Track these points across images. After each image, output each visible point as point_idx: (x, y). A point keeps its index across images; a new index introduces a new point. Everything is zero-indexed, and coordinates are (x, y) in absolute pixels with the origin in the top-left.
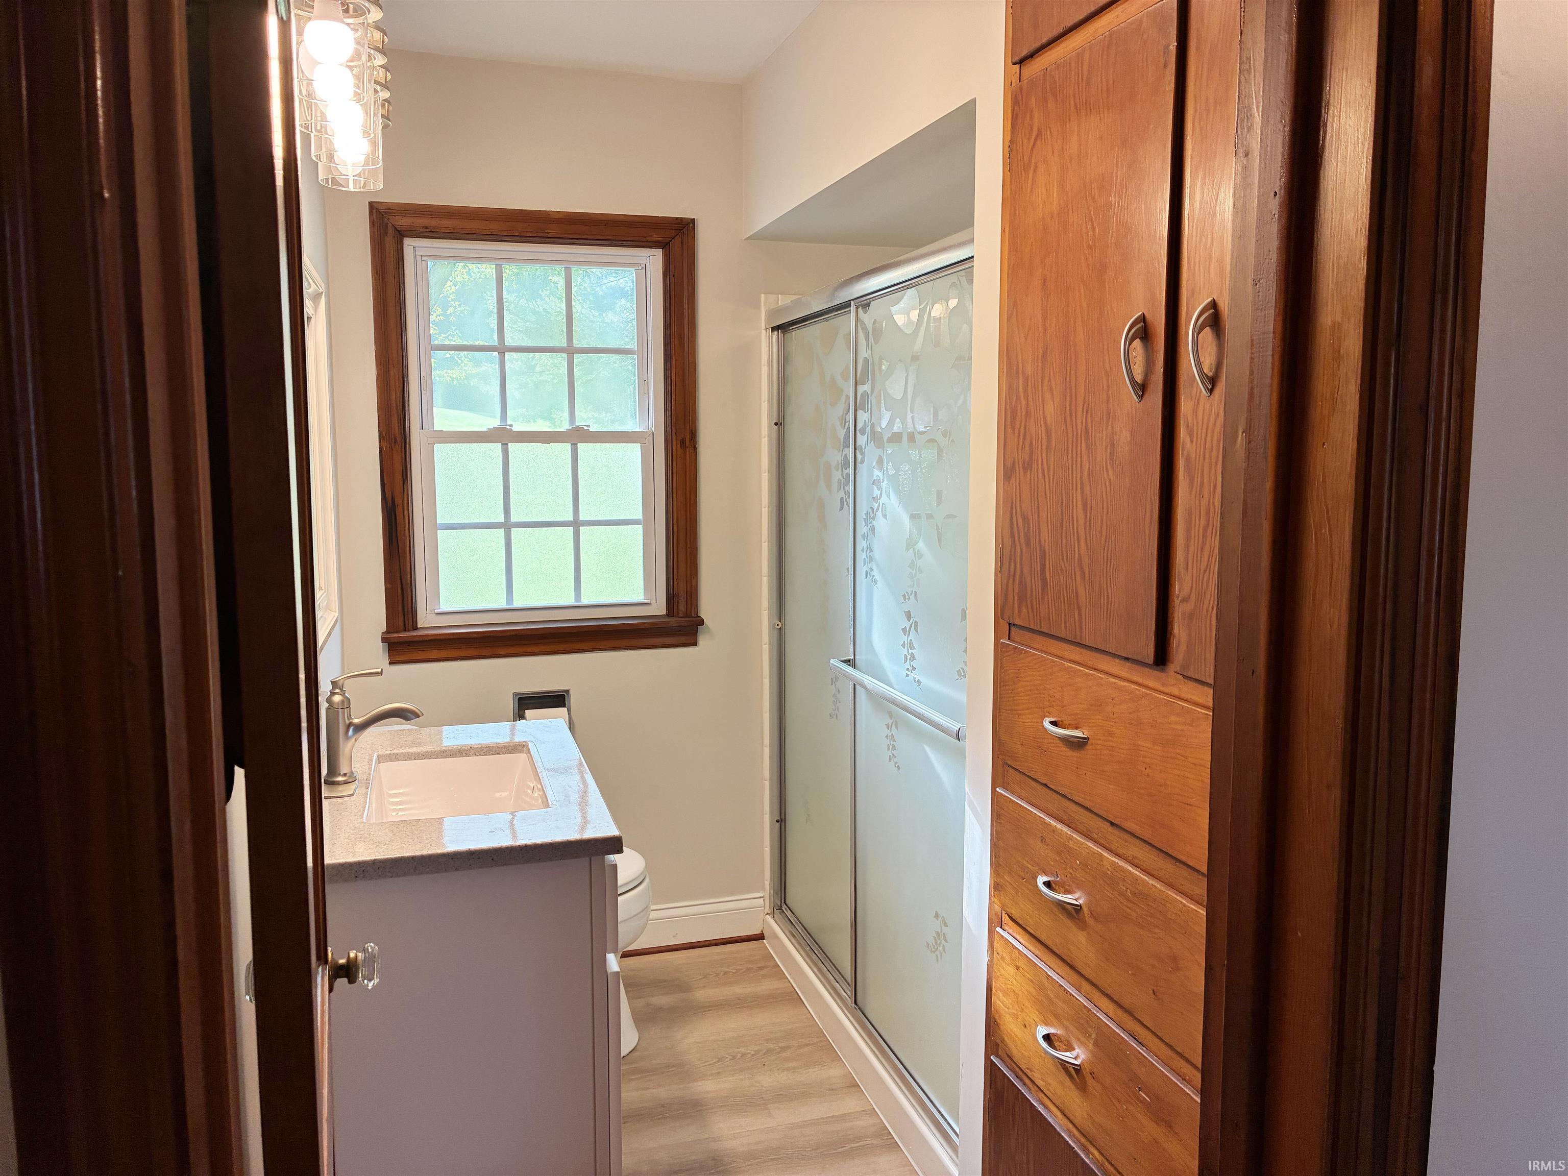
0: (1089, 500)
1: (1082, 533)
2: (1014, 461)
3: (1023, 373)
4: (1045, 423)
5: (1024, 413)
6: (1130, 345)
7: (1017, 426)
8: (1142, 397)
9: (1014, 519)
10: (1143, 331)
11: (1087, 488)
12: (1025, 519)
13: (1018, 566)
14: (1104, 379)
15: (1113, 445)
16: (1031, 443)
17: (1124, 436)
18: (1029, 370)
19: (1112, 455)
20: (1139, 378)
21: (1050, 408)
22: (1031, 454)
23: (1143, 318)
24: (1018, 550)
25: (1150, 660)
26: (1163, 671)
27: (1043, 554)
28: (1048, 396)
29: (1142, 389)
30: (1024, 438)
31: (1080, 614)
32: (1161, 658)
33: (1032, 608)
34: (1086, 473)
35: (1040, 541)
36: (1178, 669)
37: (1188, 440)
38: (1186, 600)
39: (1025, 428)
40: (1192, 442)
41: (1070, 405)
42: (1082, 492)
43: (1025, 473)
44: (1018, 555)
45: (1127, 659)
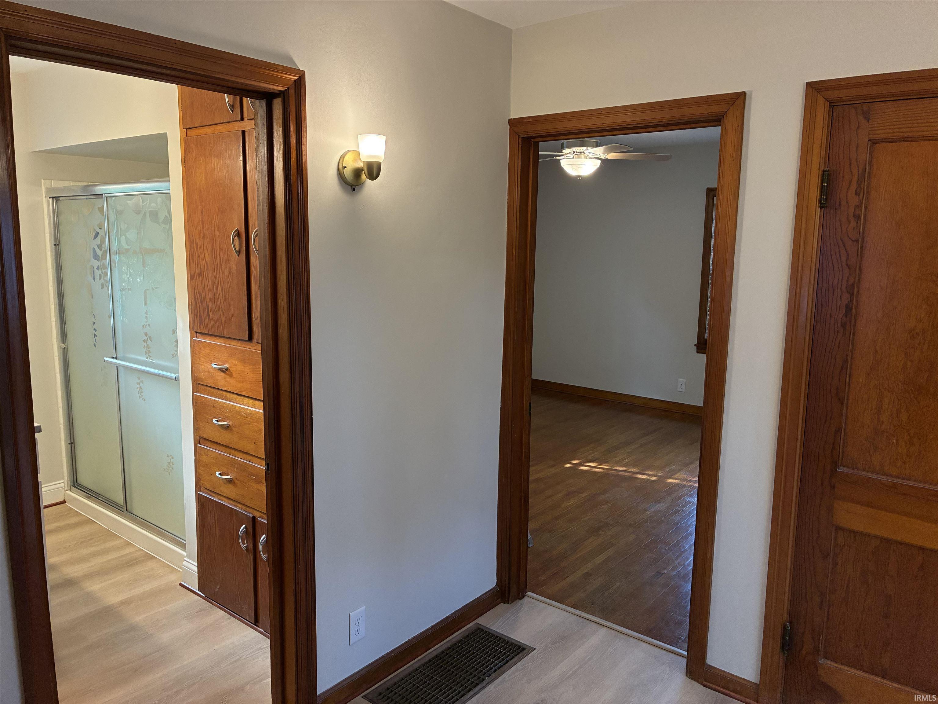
0: (223, 288)
1: (222, 298)
2: (194, 273)
3: (195, 242)
4: (206, 260)
5: (197, 256)
6: (234, 238)
7: (195, 260)
8: (239, 255)
9: (196, 294)
10: (238, 235)
11: (222, 284)
12: (200, 294)
13: (198, 312)
14: (226, 248)
15: (230, 270)
16: (201, 267)
17: (234, 267)
18: (198, 241)
19: (230, 273)
20: (237, 249)
21: (207, 255)
22: (201, 271)
23: (238, 230)
24: (198, 305)
25: (247, 339)
26: (251, 342)
27: (208, 306)
28: (206, 251)
29: (239, 252)
30: (198, 265)
31: (223, 327)
32: (250, 338)
33: (205, 326)
34: (222, 279)
35: (206, 302)
36: (255, 341)
37: (254, 270)
38: (256, 319)
39: (198, 261)
40: (255, 270)
41: (215, 255)
42: (221, 285)
43: (199, 278)
44: (198, 307)
45: (239, 340)
